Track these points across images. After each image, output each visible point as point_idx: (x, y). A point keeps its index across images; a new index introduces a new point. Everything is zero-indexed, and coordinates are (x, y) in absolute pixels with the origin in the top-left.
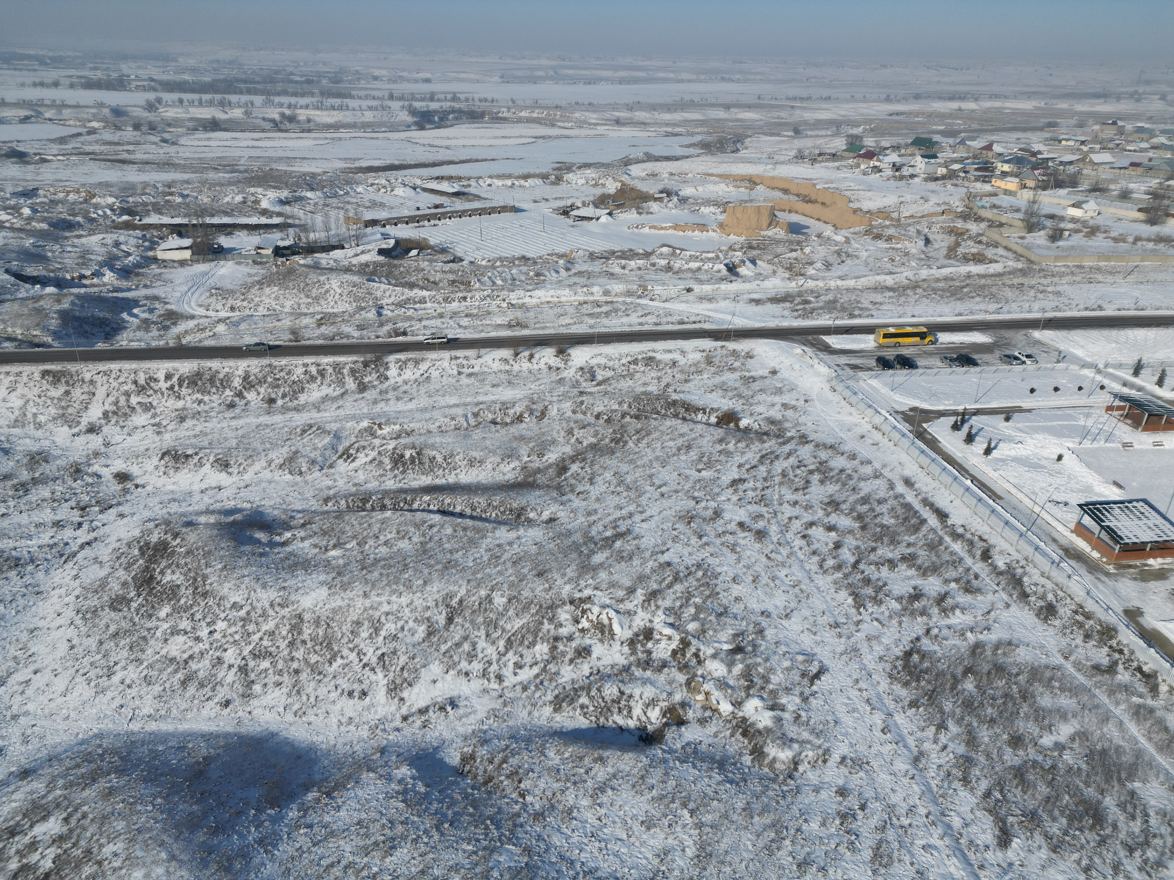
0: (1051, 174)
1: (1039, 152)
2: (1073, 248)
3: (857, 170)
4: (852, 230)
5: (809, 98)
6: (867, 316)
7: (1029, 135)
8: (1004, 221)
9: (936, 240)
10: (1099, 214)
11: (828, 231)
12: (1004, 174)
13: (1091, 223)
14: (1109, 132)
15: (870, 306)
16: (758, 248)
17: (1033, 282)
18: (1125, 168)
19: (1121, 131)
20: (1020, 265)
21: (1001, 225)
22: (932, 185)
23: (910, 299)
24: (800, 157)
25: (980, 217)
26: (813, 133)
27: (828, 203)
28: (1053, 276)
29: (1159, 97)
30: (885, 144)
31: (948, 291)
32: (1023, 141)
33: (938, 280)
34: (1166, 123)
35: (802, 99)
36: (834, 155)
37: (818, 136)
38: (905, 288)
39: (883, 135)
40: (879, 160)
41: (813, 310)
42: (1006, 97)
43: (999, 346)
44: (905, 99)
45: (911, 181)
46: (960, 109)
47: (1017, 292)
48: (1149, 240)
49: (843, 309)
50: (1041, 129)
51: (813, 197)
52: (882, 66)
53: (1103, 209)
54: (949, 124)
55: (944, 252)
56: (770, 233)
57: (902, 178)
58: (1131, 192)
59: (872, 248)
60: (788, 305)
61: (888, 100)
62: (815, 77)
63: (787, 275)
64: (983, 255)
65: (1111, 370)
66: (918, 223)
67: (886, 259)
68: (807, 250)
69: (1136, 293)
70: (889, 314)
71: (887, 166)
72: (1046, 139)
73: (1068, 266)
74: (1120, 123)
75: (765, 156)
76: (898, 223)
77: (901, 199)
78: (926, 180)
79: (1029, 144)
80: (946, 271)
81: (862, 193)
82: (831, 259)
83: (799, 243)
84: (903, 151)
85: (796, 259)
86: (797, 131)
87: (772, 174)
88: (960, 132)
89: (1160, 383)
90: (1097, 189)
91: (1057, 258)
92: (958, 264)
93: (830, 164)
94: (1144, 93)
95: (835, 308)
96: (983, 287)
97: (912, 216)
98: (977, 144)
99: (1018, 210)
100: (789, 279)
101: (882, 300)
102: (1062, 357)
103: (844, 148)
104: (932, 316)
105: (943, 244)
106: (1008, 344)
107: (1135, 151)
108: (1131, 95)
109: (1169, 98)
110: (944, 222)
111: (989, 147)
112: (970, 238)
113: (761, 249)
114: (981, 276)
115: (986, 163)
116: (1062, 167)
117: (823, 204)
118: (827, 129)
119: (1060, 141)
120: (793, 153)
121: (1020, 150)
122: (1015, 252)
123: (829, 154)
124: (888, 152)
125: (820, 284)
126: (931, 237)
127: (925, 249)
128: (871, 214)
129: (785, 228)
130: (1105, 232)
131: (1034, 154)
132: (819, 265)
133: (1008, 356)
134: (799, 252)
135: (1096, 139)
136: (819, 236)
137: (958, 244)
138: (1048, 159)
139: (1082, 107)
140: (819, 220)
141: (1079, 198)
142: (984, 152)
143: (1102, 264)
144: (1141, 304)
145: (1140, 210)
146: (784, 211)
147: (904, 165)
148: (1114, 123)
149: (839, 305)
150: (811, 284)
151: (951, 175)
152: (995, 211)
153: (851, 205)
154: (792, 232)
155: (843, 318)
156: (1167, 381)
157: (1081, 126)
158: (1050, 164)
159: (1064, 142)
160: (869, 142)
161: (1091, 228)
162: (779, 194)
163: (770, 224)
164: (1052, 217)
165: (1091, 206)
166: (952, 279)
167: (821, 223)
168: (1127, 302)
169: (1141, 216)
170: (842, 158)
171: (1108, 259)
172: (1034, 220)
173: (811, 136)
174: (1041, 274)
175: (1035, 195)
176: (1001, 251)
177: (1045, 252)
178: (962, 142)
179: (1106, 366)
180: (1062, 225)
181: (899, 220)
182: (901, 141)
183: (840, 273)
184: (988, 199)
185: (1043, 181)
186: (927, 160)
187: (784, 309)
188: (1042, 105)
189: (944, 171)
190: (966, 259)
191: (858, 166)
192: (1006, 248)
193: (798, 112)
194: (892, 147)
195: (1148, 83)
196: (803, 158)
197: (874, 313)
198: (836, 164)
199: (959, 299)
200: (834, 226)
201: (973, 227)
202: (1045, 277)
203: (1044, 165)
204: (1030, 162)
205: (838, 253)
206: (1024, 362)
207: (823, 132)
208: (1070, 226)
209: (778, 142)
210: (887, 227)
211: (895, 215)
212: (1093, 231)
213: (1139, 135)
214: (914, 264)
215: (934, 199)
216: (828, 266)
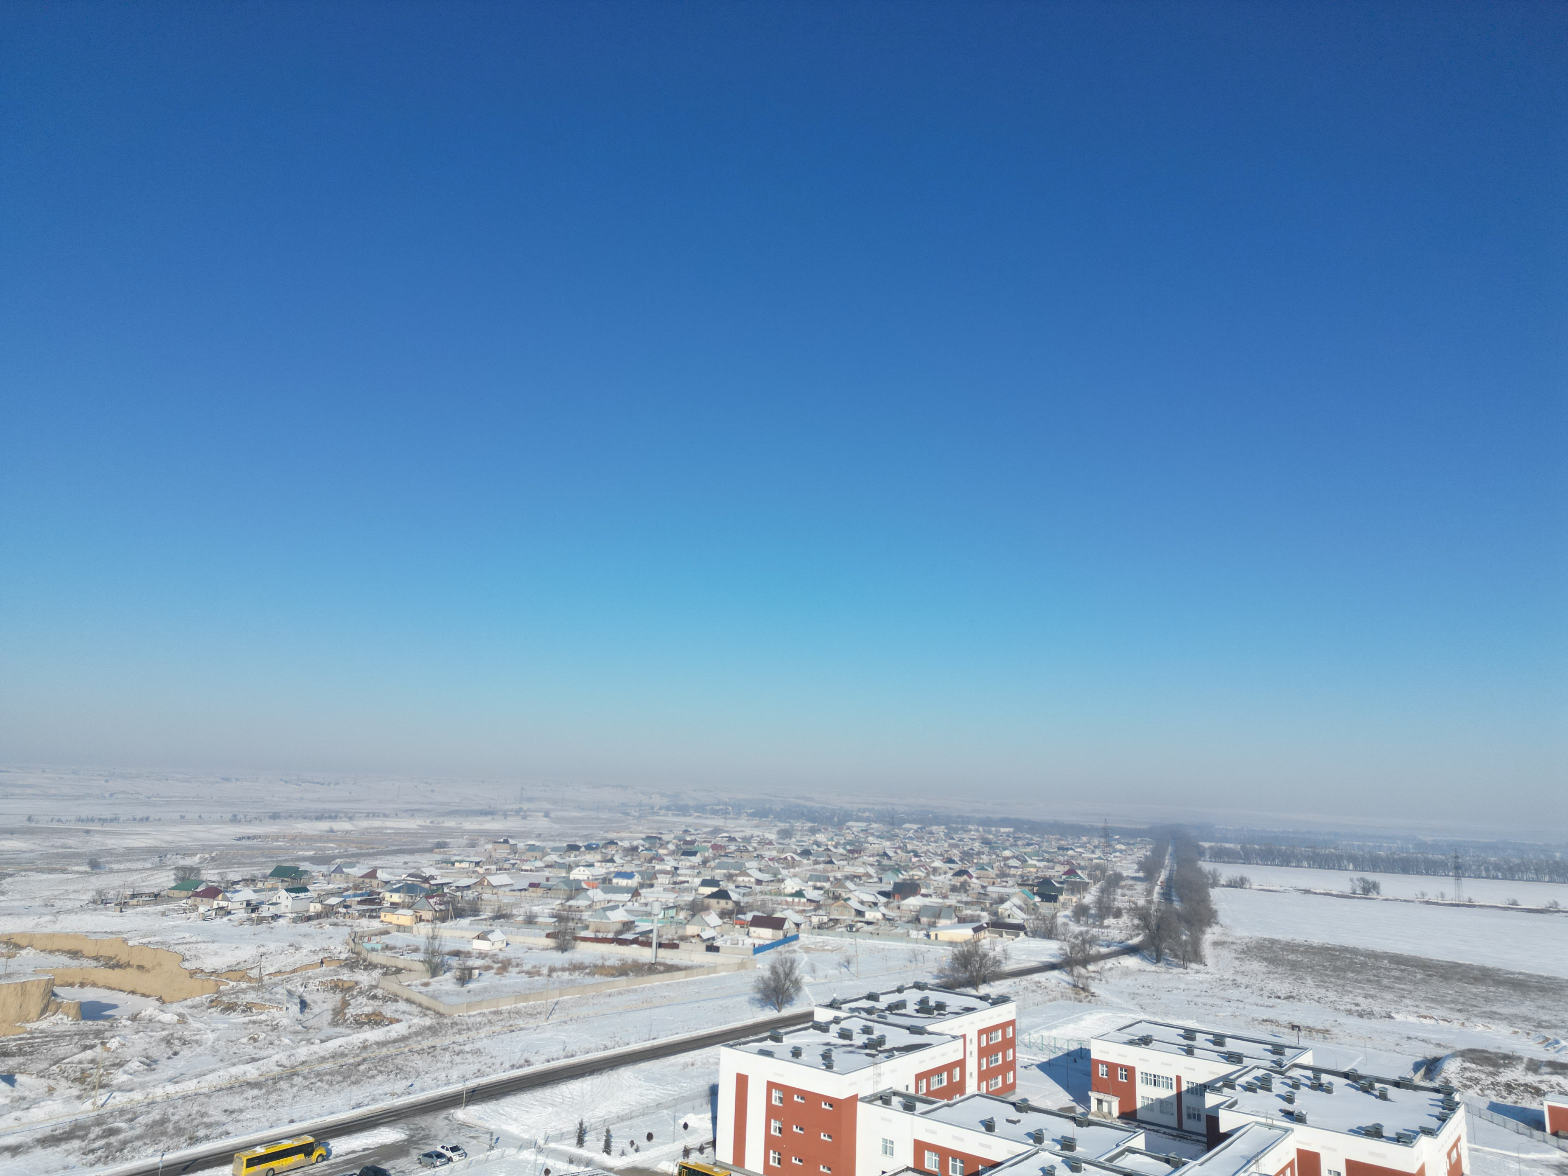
0: (448, 902)
1: (432, 877)
2: (485, 989)
3: (194, 914)
4: (189, 1002)
5: (115, 820)
6: (220, 1136)
7: (417, 857)
8: (401, 965)
9: (315, 1002)
10: (507, 944)
11: (149, 1009)
12: (395, 906)
13: (501, 956)
14: (502, 852)
15: (224, 1118)
16: (20, 1052)
17: (447, 1042)
18: (525, 890)
19: (514, 850)
20: (428, 1022)
21: (398, 971)
22: (304, 927)
23: (285, 1096)
24: (101, 901)
25: (370, 964)
26: (122, 867)
27: (148, 965)
28: (469, 1029)
29: (542, 814)
30: (233, 876)
31: (338, 1072)
32: (410, 865)
33: (323, 1059)
34: (554, 841)
35: (103, 821)
36: (156, 896)
37: (129, 870)
38: (276, 1080)
39: (229, 864)
40: (226, 899)
41: (125, 1143)
42: (385, 815)
43: (416, 1143)
44: (258, 819)
45: (274, 924)
46: (332, 831)
47: (430, 1059)
48: (563, 970)
49: (179, 1131)
50: (430, 850)
51: (124, 959)
52: (223, 779)
53: (511, 939)
54: (320, 849)
55: (328, 1016)
56: (44, 1024)
57: (260, 920)
58: (536, 916)
59: (221, 1026)
60: (76, 1144)
61: (234, 820)
62: (124, 792)
63: (75, 1092)
64: (380, 1014)
65: (552, 1145)
66: (288, 980)
67: (245, 1040)
68: (113, 1044)
69: (562, 1037)
70: (255, 1124)
71: (238, 905)
72: (437, 862)
73: (484, 1014)
74: (511, 841)
75: (38, 902)
76: (259, 984)
77: (262, 950)
78: (295, 921)
79: (419, 868)
80: (333, 1045)
81: (203, 946)
82: (154, 1053)
83: (98, 1034)
84: (260, 885)
85: (92, 1061)
86: (95, 865)
87: (50, 929)
88: (334, 857)
89: (607, 1149)
90: (500, 916)
91: (470, 1006)
92: (348, 1031)
93: (152, 909)
94: (529, 810)
95: (164, 1133)
96: (384, 1059)
97: (279, 972)
98: (358, 871)
99: (416, 950)
100: (79, 1097)
101: (241, 1105)
102: (495, 1140)
103: (173, 884)
104: (319, 1115)
105: (325, 1006)
106: (427, 1137)
107: (531, 871)
108: (518, 812)
109: (552, 815)
110: (324, 975)
111: (372, 874)
112: (361, 993)
113: (25, 1054)
114: (381, 1044)
115: (372, 893)
116: (459, 894)
117: (140, 967)
118: (144, 860)
119: (453, 864)
120: (88, 896)
121: (409, 875)
122: (420, 1005)
123: (149, 895)
124: (238, 887)
125: (137, 1096)
126: (308, 998)
127: (300, 1017)
128: (218, 975)
129: (73, 1012)
130: (518, 965)
131: (426, 880)
132: (134, 1065)
133: (428, 1155)
134: (99, 1049)
135: (490, 860)
136: (134, 1018)
137: (346, 1004)
138: (442, 884)
139: (472, 825)
140: (133, 992)
141: (484, 927)
142: (367, 880)
143: (521, 1005)
144: (570, 1049)
145: (548, 936)
146: (72, 985)
147: (263, 903)
148: (506, 842)
149: (170, 1127)
150: (120, 1099)
151: (328, 912)
152: (388, 953)
153: (187, 965)
154: (85, 1017)
155: (178, 1148)
156: (615, 1145)
157: (473, 846)
158: (446, 890)
159: (457, 864)
160: (211, 875)
161: (501, 962)
162: (65, 960)
163: (44, 1011)
164: (457, 954)
165: (498, 936)
166: (343, 1055)
167: (137, 998)
168: (555, 1050)
169: (551, 942)
170: (170, 899)
171: (526, 998)
172: (437, 960)
173: (118, 871)
174: (455, 1030)
175: (433, 929)
176: (402, 1006)
177: (455, 1000)
178: (339, 870)
179: (547, 1140)
180: (470, 963)
181: (261, 979)
182: (257, 872)
183: (171, 1073)
184: (378, 938)
185: (441, 910)
186: (293, 895)
187: (69, 1153)
188: (428, 823)
189: (319, 907)
190: (359, 1023)
191: (195, 908)
192: (408, 1001)
193: (97, 838)
194: (244, 880)
195: (530, 800)
196: (105, 902)
197: (230, 1128)
198: (160, 908)
199: (354, 1083)
200: (160, 999)
201: (364, 978)
202: (459, 1032)
203: (440, 892)
204: (422, 889)
205: (168, 1041)
206: (450, 1160)
207: (139, 865)
208: (479, 963)
209: (61, 882)
210: (244, 991)
211: (254, 973)
212: (505, 966)
213: (532, 854)
214: (287, 1041)
215: (308, 946)
216: (150, 1063)
